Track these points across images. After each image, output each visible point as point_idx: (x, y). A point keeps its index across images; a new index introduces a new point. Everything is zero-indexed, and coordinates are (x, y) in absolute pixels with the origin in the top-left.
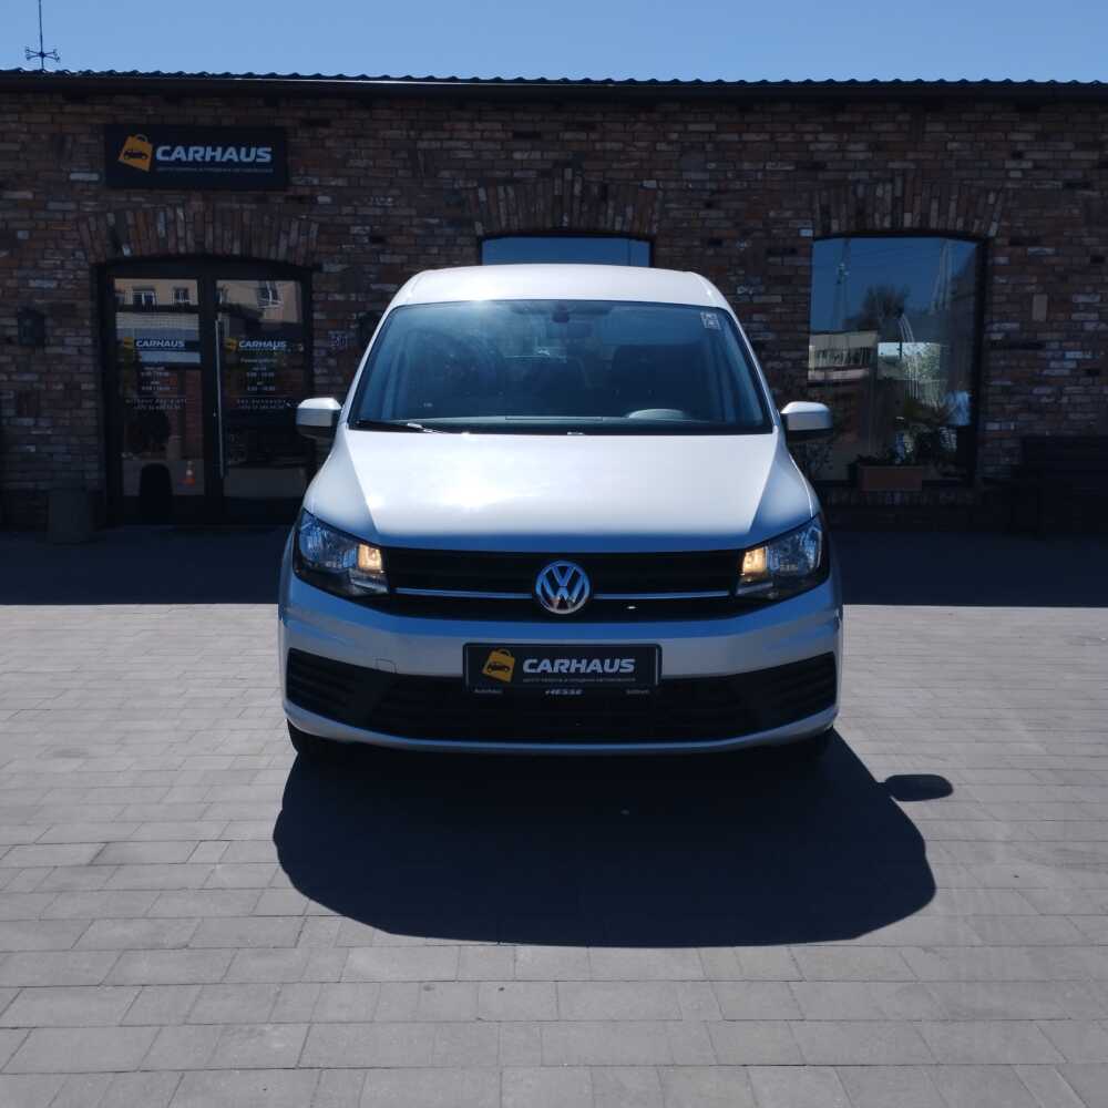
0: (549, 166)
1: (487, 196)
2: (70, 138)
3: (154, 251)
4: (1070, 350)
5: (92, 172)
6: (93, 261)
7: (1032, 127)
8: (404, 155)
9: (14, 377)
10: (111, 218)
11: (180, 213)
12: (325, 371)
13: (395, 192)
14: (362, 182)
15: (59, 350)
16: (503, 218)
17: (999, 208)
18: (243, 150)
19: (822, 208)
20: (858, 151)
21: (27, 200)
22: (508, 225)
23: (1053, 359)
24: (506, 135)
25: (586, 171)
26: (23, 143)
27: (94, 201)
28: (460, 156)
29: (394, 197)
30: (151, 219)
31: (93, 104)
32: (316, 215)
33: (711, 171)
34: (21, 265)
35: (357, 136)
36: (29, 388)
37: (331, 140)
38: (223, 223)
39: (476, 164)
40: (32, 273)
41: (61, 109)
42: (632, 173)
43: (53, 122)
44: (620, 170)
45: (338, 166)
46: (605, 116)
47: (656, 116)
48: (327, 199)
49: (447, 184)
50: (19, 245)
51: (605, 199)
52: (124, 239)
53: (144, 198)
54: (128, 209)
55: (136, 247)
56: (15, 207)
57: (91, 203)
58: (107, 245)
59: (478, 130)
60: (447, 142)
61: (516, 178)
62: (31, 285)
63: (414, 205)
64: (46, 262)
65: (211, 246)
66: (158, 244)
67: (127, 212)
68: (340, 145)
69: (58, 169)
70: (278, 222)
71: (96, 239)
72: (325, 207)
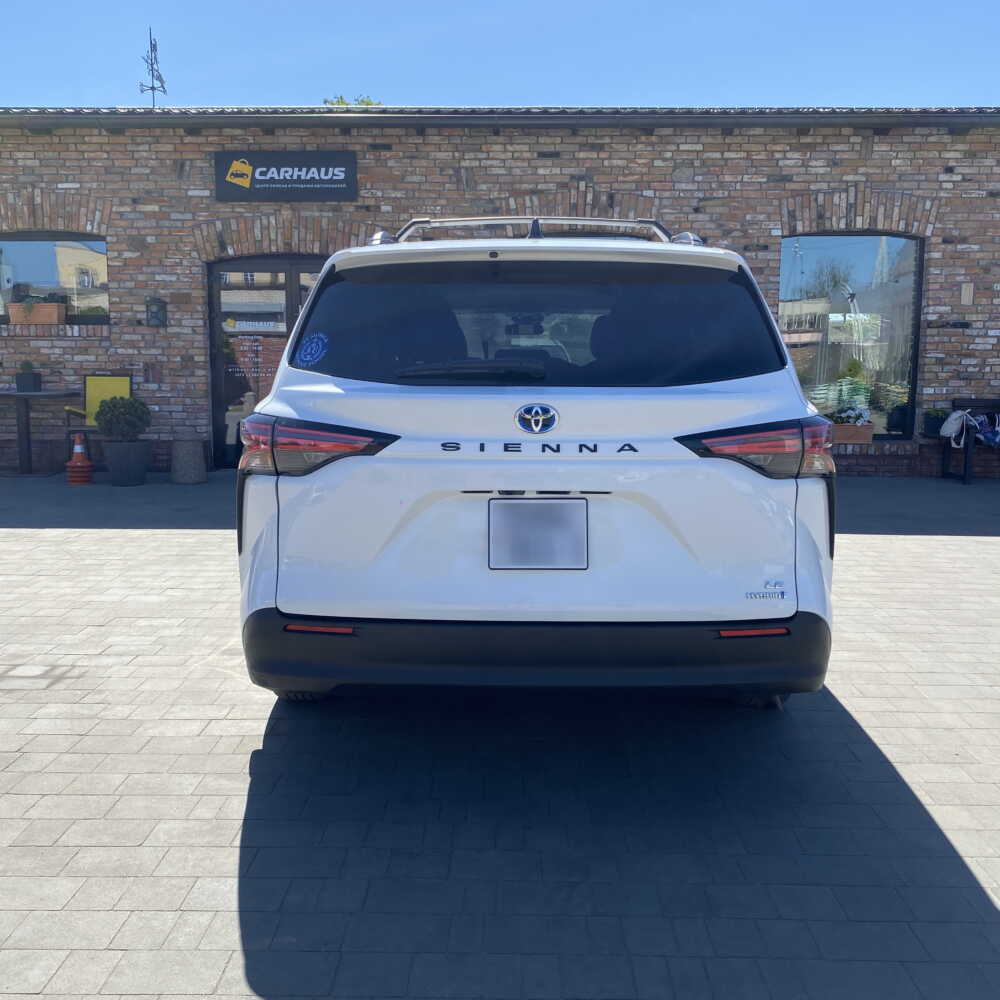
0: (567, 180)
1: (516, 204)
2: (188, 163)
3: (252, 251)
4: (992, 329)
5: (204, 189)
6: (204, 260)
7: (961, 147)
8: (451, 172)
9: (143, 352)
10: (219, 225)
11: (273, 220)
13: (443, 202)
14: (417, 194)
15: (176, 330)
17: (934, 212)
18: (323, 170)
19: (789, 212)
20: (819, 166)
21: (155, 212)
23: (978, 336)
24: (532, 155)
25: (596, 183)
26: (152, 167)
27: (207, 209)
28: (495, 172)
29: (442, 206)
30: (249, 225)
31: (207, 136)
32: (381, 221)
33: (698, 182)
34: (149, 263)
35: (413, 158)
36: (154, 360)
37: (392, 161)
38: (306, 228)
39: (508, 179)
40: (157, 270)
41: (182, 140)
42: (634, 185)
43: (175, 151)
44: (624, 182)
45: (397, 181)
46: (612, 139)
47: (654, 139)
48: (389, 208)
49: (485, 195)
50: (148, 247)
51: (611, 206)
52: (229, 241)
53: (244, 209)
54: (232, 218)
55: (238, 247)
56: (146, 218)
57: (204, 214)
58: (216, 247)
59: (509, 151)
60: (484, 161)
61: (540, 190)
62: (156, 279)
63: (457, 212)
64: (169, 260)
65: (297, 246)
66: (255, 245)
67: (231, 220)
68: (399, 165)
69: (178, 187)
70: (350, 227)
71: (208, 242)
72: (387, 215)
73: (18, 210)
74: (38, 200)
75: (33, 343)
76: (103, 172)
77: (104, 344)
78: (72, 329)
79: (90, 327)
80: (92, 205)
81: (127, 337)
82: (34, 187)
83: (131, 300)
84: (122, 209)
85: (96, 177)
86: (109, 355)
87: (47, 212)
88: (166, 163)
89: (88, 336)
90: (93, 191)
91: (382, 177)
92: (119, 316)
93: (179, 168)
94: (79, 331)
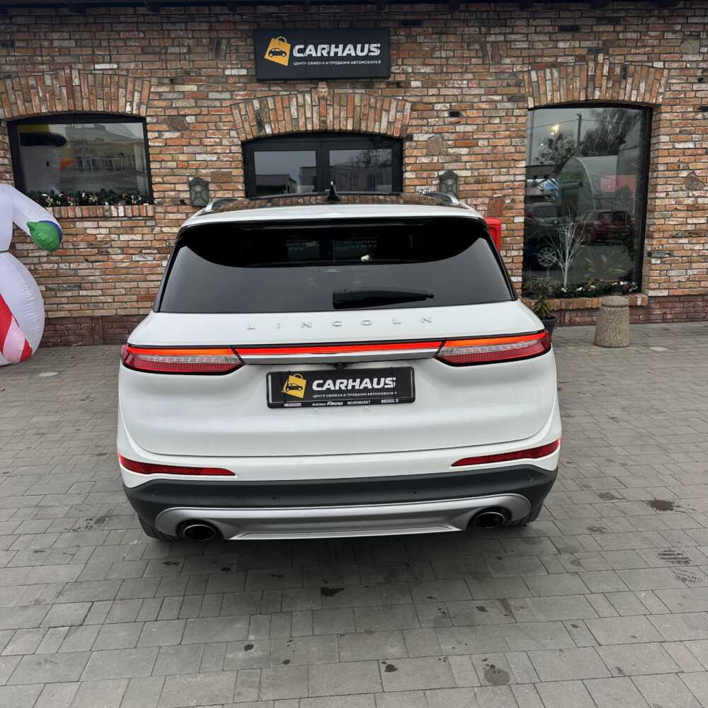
0: (585, 53)
1: (538, 77)
2: (224, 41)
3: (289, 129)
5: (242, 68)
6: (245, 139)
8: (477, 46)
10: (256, 104)
11: (308, 97)
13: (470, 76)
14: (445, 70)
16: (549, 94)
18: (359, 46)
21: (193, 92)
22: (552, 99)
24: (554, 29)
26: (189, 46)
27: (244, 91)
28: (518, 47)
29: (468, 80)
30: (285, 105)
31: (242, 15)
32: (409, 96)
33: (704, 53)
34: (189, 143)
35: (441, 33)
37: (422, 37)
38: (341, 105)
39: (532, 52)
40: (198, 149)
41: (218, 19)
42: (646, 56)
43: (210, 30)
44: (636, 54)
45: (426, 58)
46: (627, 13)
47: (666, 12)
48: (418, 84)
49: (509, 68)
50: (188, 127)
51: (625, 77)
52: (266, 120)
53: (281, 87)
54: (269, 96)
55: (275, 126)
56: (184, 98)
57: (241, 93)
58: (254, 126)
59: (532, 26)
60: (509, 36)
61: (560, 63)
62: (197, 159)
63: (483, 85)
64: (209, 140)
65: (332, 124)
66: (292, 124)
67: (269, 99)
68: (428, 40)
69: (215, 66)
70: (381, 104)
71: (246, 121)
72: (417, 90)
73: (57, 91)
74: (76, 82)
75: (78, 225)
76: (139, 49)
77: (149, 223)
78: (118, 209)
79: (137, 206)
80: (130, 86)
81: (171, 216)
82: (71, 69)
83: (173, 179)
84: (159, 90)
85: (133, 56)
86: (155, 234)
87: (85, 93)
88: (201, 42)
89: (133, 216)
90: (130, 71)
91: (411, 53)
92: (162, 196)
93: (215, 47)
94: (124, 211)
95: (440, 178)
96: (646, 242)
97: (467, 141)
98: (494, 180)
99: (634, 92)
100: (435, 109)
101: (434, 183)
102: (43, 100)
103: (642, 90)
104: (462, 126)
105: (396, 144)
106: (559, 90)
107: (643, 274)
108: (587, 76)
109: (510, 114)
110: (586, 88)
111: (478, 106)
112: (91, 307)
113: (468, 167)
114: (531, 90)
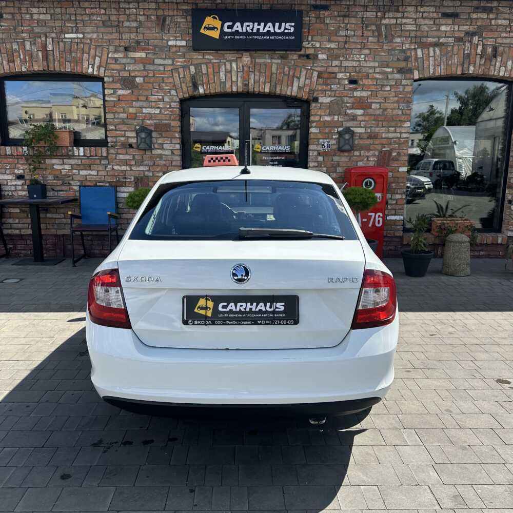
0: (462, 35)
1: (423, 55)
2: (169, 19)
3: (218, 90)
5: (182, 40)
6: (182, 97)
8: (374, 28)
9: (134, 168)
10: (192, 69)
11: (234, 65)
12: (316, 164)
13: (367, 52)
14: (347, 45)
15: (159, 152)
16: (432, 68)
18: (277, 25)
21: (142, 58)
22: (433, 72)
24: (438, 15)
25: (485, 38)
26: (140, 22)
27: (183, 58)
28: (408, 29)
29: (365, 55)
30: (216, 70)
32: (317, 67)
34: (138, 99)
35: (344, 16)
36: (142, 175)
37: (329, 19)
38: (260, 72)
39: (419, 33)
40: (145, 104)
43: (159, 9)
44: (505, 37)
45: (332, 36)
46: (499, 3)
48: (324, 56)
49: (398, 46)
50: (137, 86)
51: (495, 56)
52: (200, 82)
53: (213, 56)
54: (203, 63)
55: (207, 87)
56: (135, 63)
57: (181, 60)
58: (190, 87)
59: (420, 12)
60: (400, 20)
61: (441, 43)
62: (144, 112)
63: (377, 60)
64: (153, 97)
65: (253, 87)
66: (220, 86)
67: (202, 65)
68: (334, 22)
69: (161, 38)
70: (293, 72)
71: (183, 82)
72: (323, 61)
73: (35, 55)
74: (50, 47)
75: (48, 161)
76: (101, 22)
77: (103, 162)
78: (79, 150)
79: (93, 149)
80: (92, 52)
81: (121, 157)
82: (46, 37)
83: (124, 127)
84: (117, 56)
85: (96, 28)
86: (107, 171)
87: (57, 57)
88: (151, 18)
89: (91, 156)
90: (93, 40)
91: (320, 31)
92: (115, 140)
93: (162, 22)
94: (84, 151)
95: (339, 133)
96: (507, 191)
97: (361, 104)
98: (384, 136)
99: (503, 69)
100: (337, 77)
101: (334, 137)
102: (23, 62)
103: (509, 67)
104: (359, 92)
105: (303, 104)
106: (440, 65)
107: (504, 218)
108: (464, 54)
109: (399, 83)
110: (463, 64)
111: (373, 76)
112: (56, 226)
113: (362, 125)
114: (417, 64)
